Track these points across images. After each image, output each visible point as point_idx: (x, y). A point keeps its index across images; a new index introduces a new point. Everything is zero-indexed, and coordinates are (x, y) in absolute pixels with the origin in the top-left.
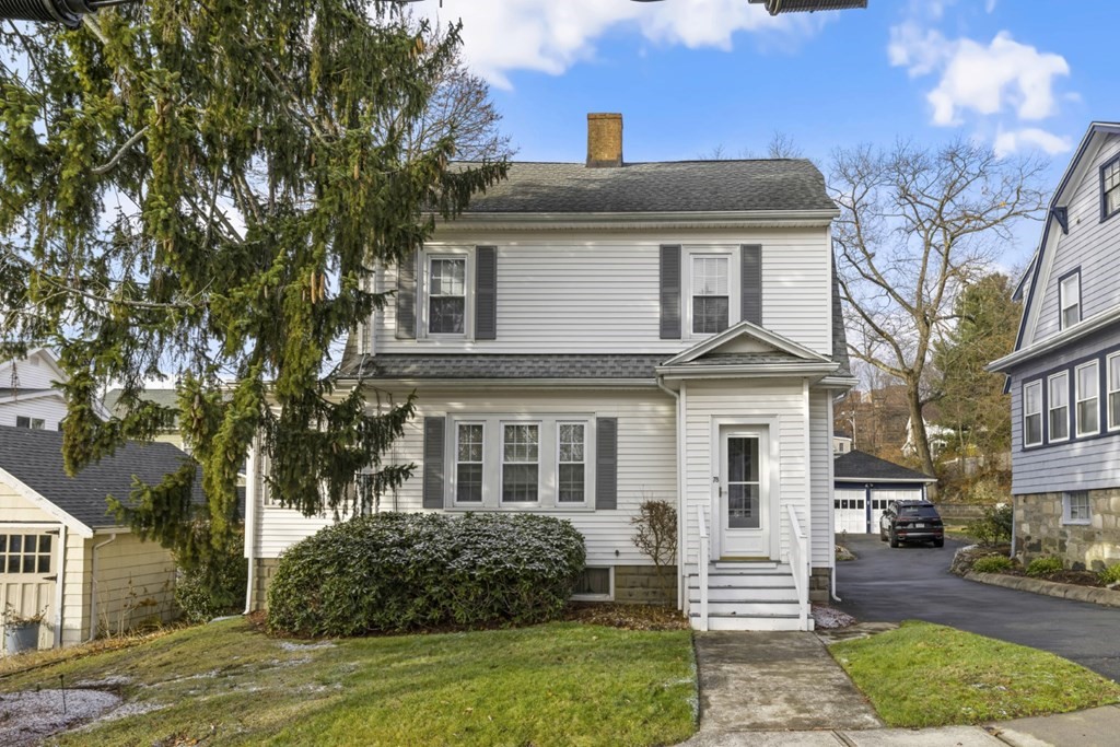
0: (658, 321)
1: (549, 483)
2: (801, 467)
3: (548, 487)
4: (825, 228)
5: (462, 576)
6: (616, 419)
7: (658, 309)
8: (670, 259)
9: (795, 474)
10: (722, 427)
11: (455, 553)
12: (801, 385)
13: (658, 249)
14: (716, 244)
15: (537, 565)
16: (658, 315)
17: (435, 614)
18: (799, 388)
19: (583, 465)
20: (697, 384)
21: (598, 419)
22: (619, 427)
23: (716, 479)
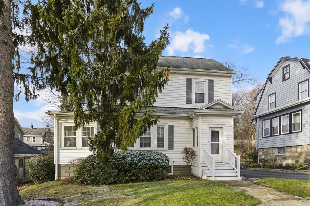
0: (185, 99)
1: (154, 142)
2: (231, 138)
3: (154, 144)
4: (230, 77)
5: (143, 167)
6: (173, 125)
7: (185, 96)
8: (189, 82)
9: (230, 140)
10: (210, 127)
11: (140, 161)
12: (232, 117)
13: (185, 79)
14: (201, 79)
15: (164, 164)
16: (185, 97)
17: (134, 178)
18: (231, 118)
19: (164, 138)
20: (204, 115)
21: (168, 125)
22: (174, 127)
23: (209, 141)
